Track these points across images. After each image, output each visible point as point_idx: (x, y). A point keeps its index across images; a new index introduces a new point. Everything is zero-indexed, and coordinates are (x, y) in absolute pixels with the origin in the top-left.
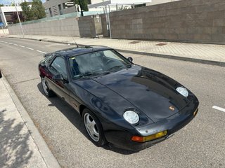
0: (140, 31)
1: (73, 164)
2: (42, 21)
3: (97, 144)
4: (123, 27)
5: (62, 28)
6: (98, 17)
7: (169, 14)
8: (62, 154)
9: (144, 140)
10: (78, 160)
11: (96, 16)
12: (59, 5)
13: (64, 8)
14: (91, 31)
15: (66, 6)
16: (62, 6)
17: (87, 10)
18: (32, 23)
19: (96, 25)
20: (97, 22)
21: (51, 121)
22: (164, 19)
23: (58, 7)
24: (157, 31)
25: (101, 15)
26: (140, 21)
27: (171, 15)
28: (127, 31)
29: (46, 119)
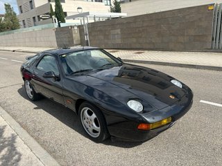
0: (119, 41)
1: (73, 162)
2: (15, 32)
3: (97, 140)
4: (102, 37)
5: (38, 39)
6: (76, 28)
7: (145, 24)
8: (59, 154)
9: (151, 127)
10: (78, 158)
11: (73, 27)
12: (34, 18)
13: (39, 20)
14: (69, 42)
15: (41, 18)
16: (37, 18)
17: (64, 21)
18: (4, 34)
19: (74, 35)
20: (75, 33)
21: (39, 122)
22: (141, 29)
23: (32, 19)
24: (134, 40)
25: (79, 27)
26: (118, 31)
27: (147, 26)
28: (106, 41)
29: (34, 122)
